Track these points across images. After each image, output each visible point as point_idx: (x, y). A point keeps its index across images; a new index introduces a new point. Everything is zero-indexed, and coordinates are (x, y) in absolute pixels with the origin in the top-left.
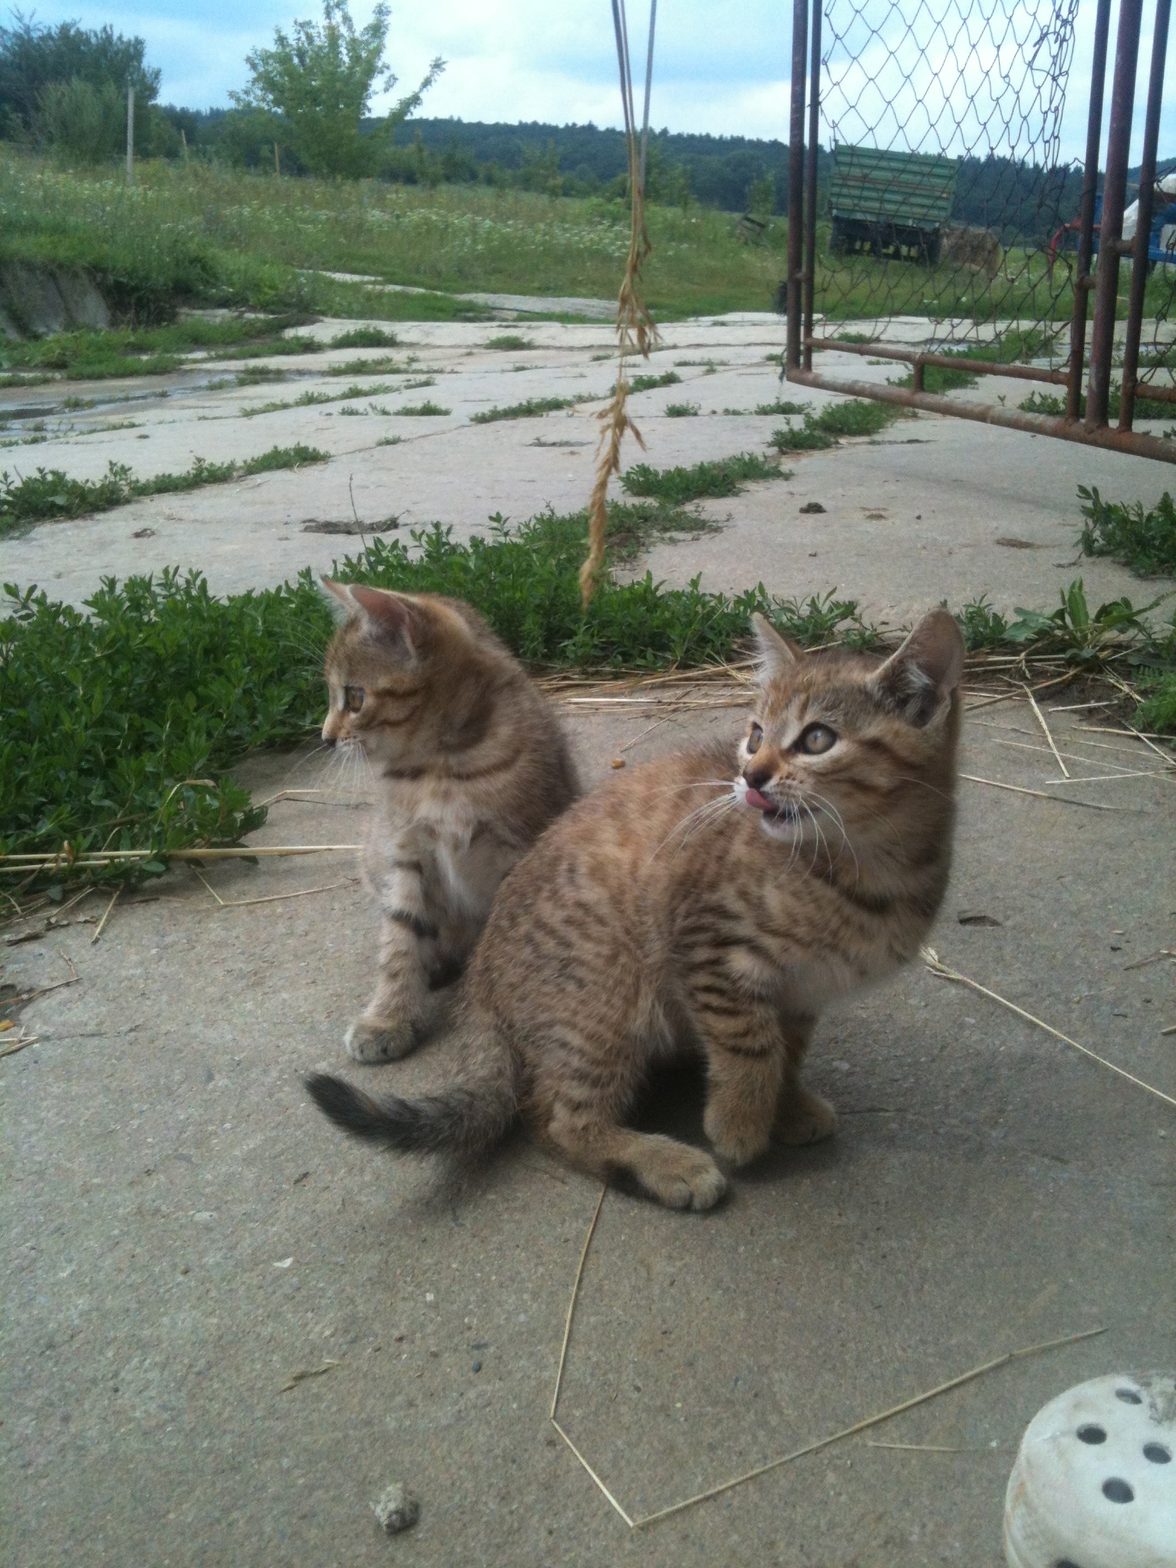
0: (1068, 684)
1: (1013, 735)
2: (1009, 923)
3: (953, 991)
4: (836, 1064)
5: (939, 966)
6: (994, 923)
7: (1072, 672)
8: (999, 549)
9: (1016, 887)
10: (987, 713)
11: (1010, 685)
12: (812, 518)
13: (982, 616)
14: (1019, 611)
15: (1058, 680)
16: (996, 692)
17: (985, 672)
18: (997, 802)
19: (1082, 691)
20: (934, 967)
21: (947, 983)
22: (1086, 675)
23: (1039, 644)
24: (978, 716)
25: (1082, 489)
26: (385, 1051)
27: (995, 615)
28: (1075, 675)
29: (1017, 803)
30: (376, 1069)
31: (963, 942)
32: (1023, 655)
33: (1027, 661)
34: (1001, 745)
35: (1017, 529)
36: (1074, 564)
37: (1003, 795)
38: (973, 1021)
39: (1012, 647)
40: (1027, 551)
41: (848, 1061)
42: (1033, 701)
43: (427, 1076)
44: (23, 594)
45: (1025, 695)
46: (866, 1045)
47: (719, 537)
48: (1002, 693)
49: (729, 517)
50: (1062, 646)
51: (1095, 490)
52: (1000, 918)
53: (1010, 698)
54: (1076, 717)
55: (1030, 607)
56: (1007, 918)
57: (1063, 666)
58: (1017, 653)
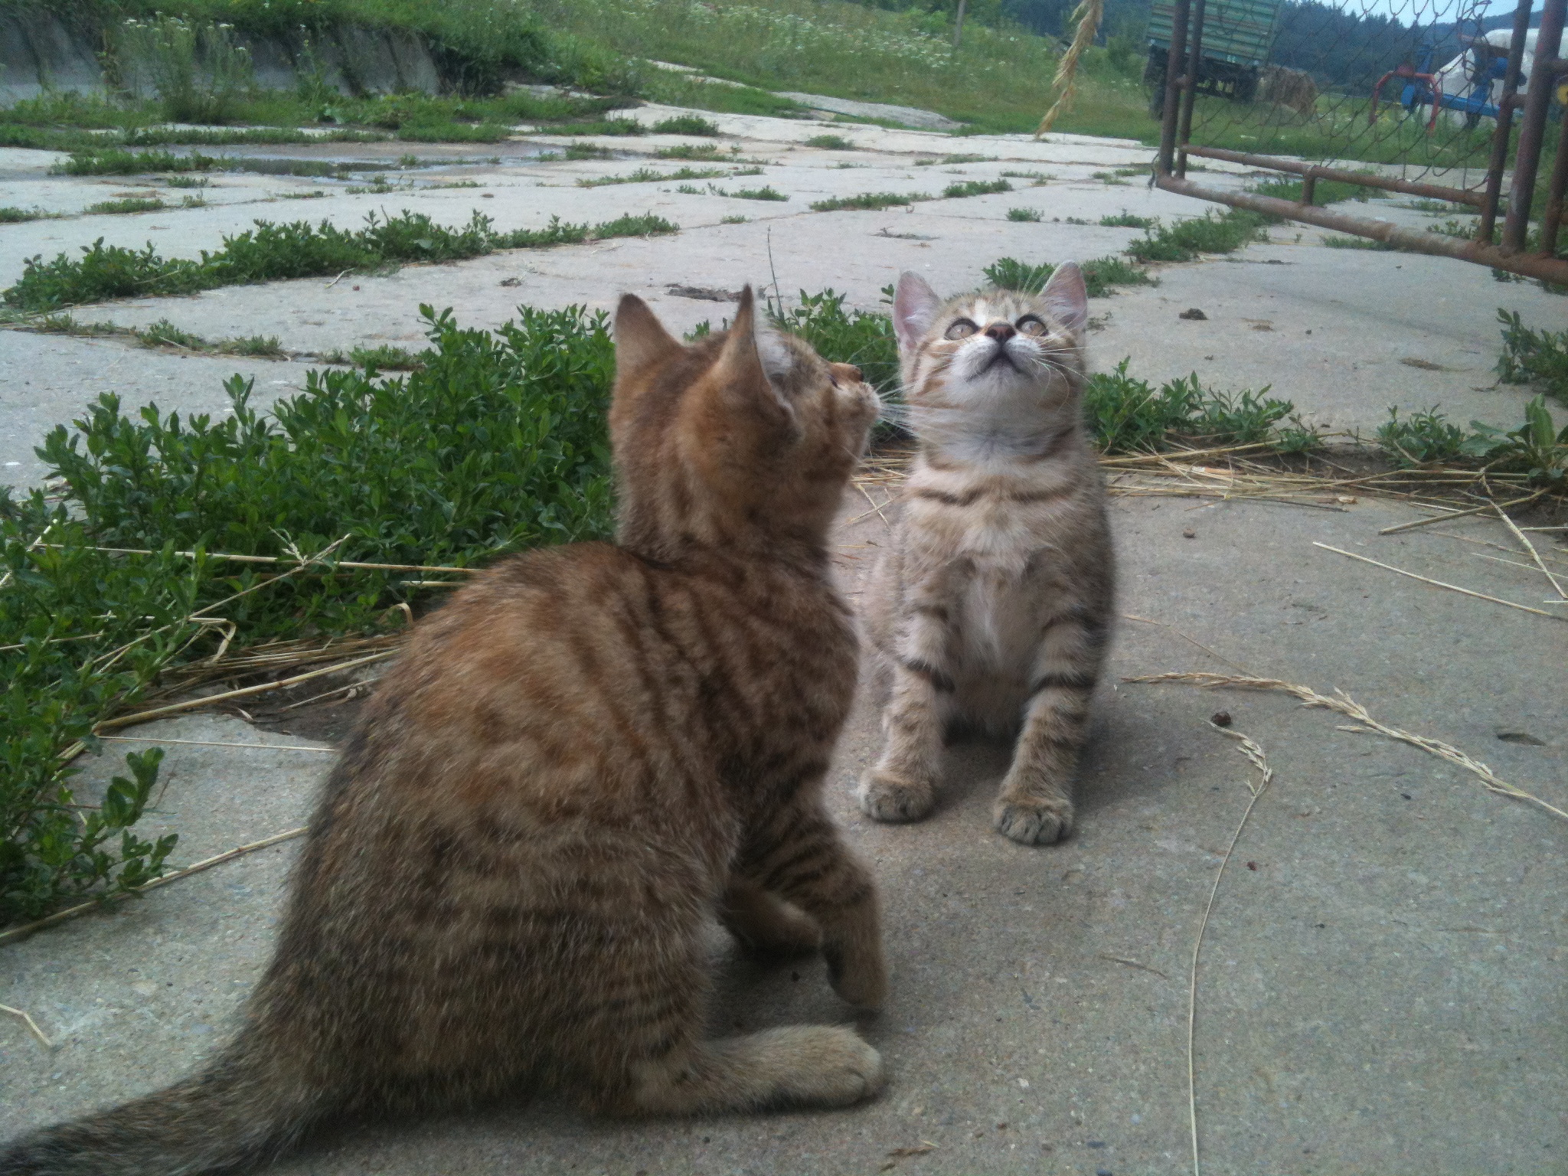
0: (1534, 505)
1: (1489, 550)
2: (1553, 743)
3: (1518, 810)
4: (1412, 876)
5: (1495, 781)
6: (1535, 742)
7: (1537, 493)
8: (1404, 368)
9: (1548, 706)
10: (1455, 527)
11: (1469, 500)
12: (1194, 325)
13: (1433, 427)
14: (1475, 424)
15: (1523, 499)
16: (1454, 506)
17: (1440, 485)
18: (1496, 617)
19: (1552, 513)
20: (1490, 782)
21: (1508, 801)
22: (1555, 497)
23: (1501, 461)
24: (1443, 528)
25: (1503, 313)
26: (904, 809)
27: (1450, 427)
28: (1541, 496)
29: (1520, 620)
30: (894, 829)
31: (1511, 759)
32: (1482, 470)
33: (1488, 477)
34: (1481, 560)
35: (1417, 351)
36: (1493, 389)
37: (1501, 610)
38: (1551, 843)
39: (1471, 464)
40: (1438, 373)
41: (1424, 873)
42: (1505, 517)
43: (953, 842)
44: (438, 317)
45: (1494, 512)
46: (1440, 859)
47: (1102, 334)
48: (1461, 507)
49: (1109, 316)
50: (1524, 465)
51: (1516, 315)
52: (1541, 737)
53: (1474, 514)
54: (1550, 539)
55: (1486, 421)
56: (1551, 738)
57: (1526, 485)
58: (1476, 469)
